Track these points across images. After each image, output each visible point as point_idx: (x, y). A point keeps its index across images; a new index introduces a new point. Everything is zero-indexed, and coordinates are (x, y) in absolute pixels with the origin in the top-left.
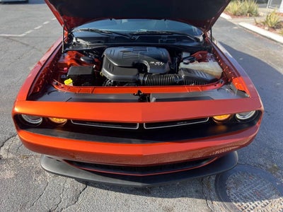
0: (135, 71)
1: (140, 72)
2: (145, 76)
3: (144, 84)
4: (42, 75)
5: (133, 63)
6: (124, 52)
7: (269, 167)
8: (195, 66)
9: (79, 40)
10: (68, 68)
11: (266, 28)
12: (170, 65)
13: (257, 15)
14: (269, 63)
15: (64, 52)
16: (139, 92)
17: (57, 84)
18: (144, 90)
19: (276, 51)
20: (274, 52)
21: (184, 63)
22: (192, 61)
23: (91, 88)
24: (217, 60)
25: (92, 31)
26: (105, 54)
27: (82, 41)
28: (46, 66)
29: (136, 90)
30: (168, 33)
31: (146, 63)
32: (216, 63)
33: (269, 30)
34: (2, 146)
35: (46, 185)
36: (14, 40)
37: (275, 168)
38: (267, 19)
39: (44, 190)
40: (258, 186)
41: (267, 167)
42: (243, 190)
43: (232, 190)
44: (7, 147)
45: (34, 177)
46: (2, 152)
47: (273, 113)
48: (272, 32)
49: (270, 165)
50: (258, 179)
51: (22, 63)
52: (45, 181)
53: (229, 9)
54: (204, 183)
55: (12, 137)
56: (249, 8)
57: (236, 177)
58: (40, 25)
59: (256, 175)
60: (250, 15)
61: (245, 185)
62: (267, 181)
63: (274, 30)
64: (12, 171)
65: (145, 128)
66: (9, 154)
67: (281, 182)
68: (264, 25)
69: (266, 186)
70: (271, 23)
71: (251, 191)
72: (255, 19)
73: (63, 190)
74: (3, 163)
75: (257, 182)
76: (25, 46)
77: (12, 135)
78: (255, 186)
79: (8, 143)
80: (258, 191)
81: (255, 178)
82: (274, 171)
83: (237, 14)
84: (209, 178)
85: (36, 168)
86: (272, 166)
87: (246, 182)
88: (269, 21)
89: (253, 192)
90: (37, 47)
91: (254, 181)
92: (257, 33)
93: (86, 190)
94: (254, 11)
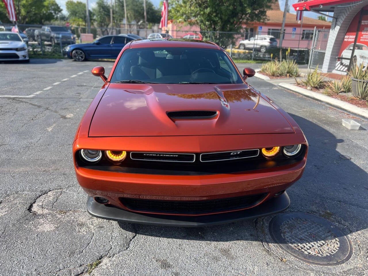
11: (309, 88)
13: (298, 76)
14: (315, 121)
19: (321, 110)
20: (319, 112)
25: (134, 82)
33: (311, 90)
34: (34, 203)
35: (92, 235)
36: (21, 101)
37: (328, 213)
38: (308, 79)
39: (91, 239)
40: (312, 230)
41: (320, 214)
42: (298, 234)
43: (287, 234)
44: (41, 204)
45: (77, 229)
46: (35, 208)
47: (323, 167)
48: (315, 92)
49: (323, 212)
50: (312, 224)
51: (37, 124)
52: (90, 231)
53: (266, 69)
54: (258, 228)
55: (44, 194)
56: (288, 68)
57: (290, 222)
58: (49, 86)
59: (309, 220)
60: (289, 75)
61: (300, 229)
62: (322, 225)
63: (317, 90)
64: (51, 225)
65: (201, 161)
66: (43, 210)
67: (335, 226)
68: (306, 85)
69: (321, 229)
70: (314, 83)
71: (306, 233)
72: (296, 79)
73: (112, 238)
74: (40, 218)
75: (311, 226)
76: (36, 107)
77: (44, 192)
78: (310, 229)
79: (40, 200)
80: (313, 233)
81: (309, 223)
82: (328, 216)
83: (275, 75)
84: (262, 225)
85: (77, 221)
86: (325, 212)
87: (300, 227)
88: (311, 81)
89: (308, 235)
90: (50, 108)
91: (308, 225)
92: (299, 93)
93: (136, 238)
94: (294, 72)
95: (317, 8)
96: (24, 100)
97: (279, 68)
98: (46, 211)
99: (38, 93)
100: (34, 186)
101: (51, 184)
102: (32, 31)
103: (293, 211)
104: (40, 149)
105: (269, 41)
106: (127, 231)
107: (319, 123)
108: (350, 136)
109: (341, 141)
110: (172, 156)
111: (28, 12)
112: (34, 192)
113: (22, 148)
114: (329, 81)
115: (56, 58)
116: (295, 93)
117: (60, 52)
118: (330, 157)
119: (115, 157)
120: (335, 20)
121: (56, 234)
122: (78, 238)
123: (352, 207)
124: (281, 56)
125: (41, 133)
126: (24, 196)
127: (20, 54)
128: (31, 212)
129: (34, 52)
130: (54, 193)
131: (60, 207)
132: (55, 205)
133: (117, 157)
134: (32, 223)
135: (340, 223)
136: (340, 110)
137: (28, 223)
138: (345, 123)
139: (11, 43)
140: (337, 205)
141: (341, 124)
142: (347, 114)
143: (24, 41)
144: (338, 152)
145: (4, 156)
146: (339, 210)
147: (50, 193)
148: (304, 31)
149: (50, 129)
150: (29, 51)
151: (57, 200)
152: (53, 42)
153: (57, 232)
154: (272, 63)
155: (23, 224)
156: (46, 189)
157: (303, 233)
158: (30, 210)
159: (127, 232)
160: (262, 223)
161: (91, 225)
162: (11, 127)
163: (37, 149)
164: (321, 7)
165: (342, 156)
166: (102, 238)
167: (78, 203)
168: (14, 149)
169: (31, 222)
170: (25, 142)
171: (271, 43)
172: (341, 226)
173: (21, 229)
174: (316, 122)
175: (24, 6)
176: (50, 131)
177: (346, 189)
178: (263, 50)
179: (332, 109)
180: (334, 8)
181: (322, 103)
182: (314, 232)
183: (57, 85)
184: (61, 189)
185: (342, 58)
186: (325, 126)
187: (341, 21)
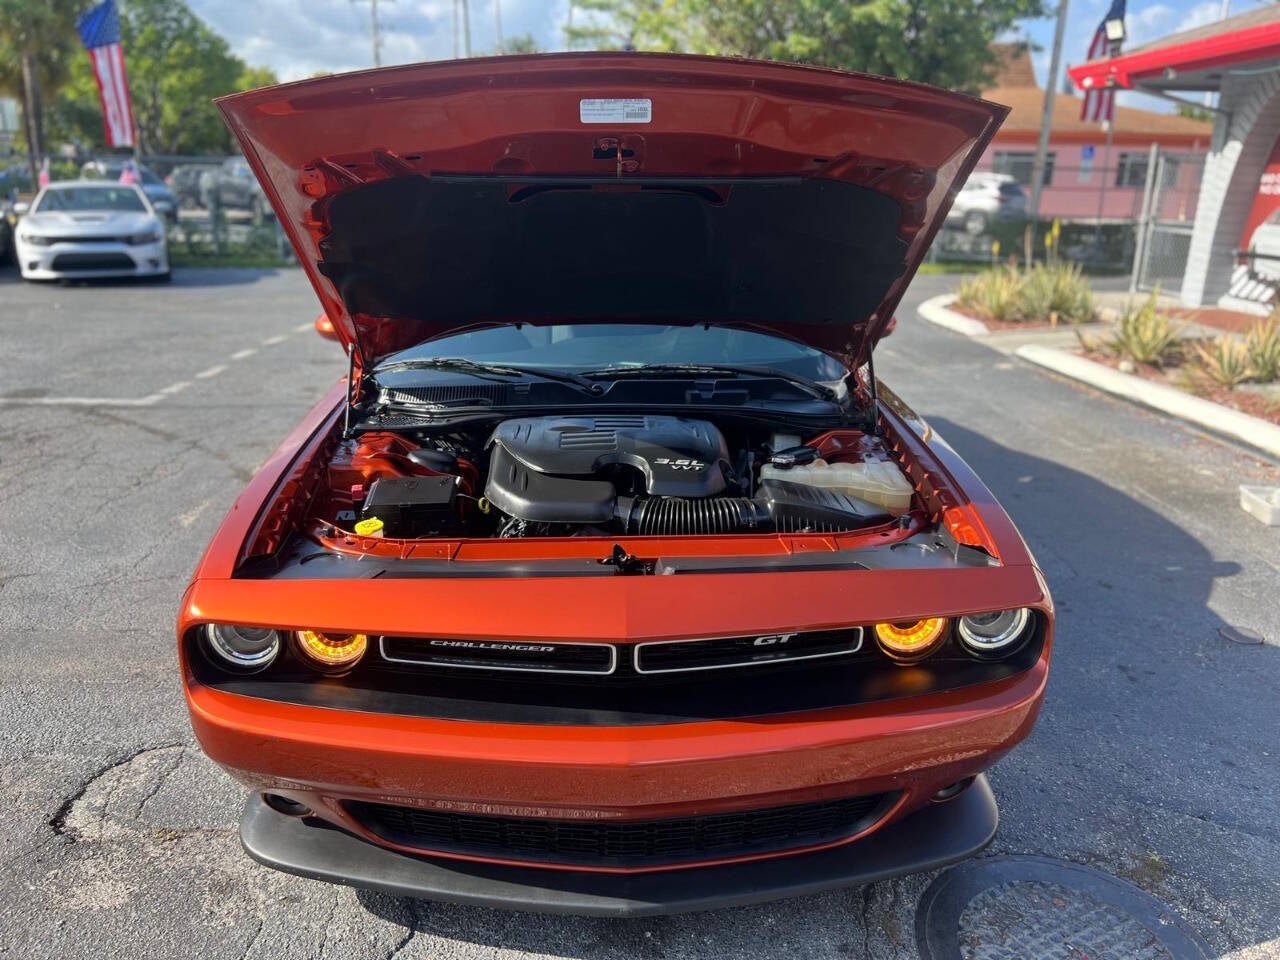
0: (604, 489)
1: (621, 490)
2: (636, 506)
3: (634, 528)
4: (279, 504)
5: (597, 463)
6: (565, 430)
7: (1131, 864)
8: (816, 474)
9: (399, 398)
10: (367, 488)
11: (1125, 365)
12: (725, 470)
13: (1093, 319)
14: (1137, 492)
15: (350, 437)
16: (618, 551)
17: (331, 534)
18: (634, 548)
19: (1165, 449)
20: (1159, 454)
21: (778, 466)
22: (804, 460)
23: (448, 545)
24: (893, 457)
25: (448, 366)
26: (496, 437)
27: (410, 402)
28: (290, 477)
29: (604, 548)
30: (718, 373)
31: (641, 463)
32: (891, 467)
33: (1135, 372)
34: (79, 796)
35: (252, 931)
36: (116, 420)
37: (1153, 865)
38: (1125, 331)
39: (248, 947)
40: (1085, 932)
41: (1121, 866)
42: (1028, 947)
43: (982, 946)
44: (99, 801)
45: (205, 904)
46: (76, 819)
47: (1150, 673)
48: (1147, 379)
49: (1134, 858)
50: (1086, 907)
51: (149, 501)
52: (250, 916)
53: (975, 298)
54: (872, 920)
55: (117, 765)
56: (1056, 290)
57: (1000, 898)
58: (217, 363)
59: (1077, 892)
60: (1060, 319)
61: (1036, 927)
62: (1123, 914)
63: (1156, 371)
64: (120, 884)
65: (639, 670)
66: (105, 823)
67: (1177, 917)
68: (1114, 354)
69: (1119, 932)
70: (1143, 346)
71: (1058, 948)
72: (1081, 332)
73: (322, 946)
74: (85, 856)
75: (1083, 918)
76: (159, 438)
77: (118, 756)
78: (1076, 932)
79: (102, 786)
80: (1085, 947)
81: (1076, 905)
82: (1151, 877)
83: (1008, 317)
84: (892, 905)
85: (212, 872)
86: (1143, 860)
87: (1038, 920)
88: (1134, 339)
89: (1066, 954)
90: (206, 442)
91: (1070, 914)
92: (1090, 386)
93: (409, 946)
94: (1077, 304)
95: (1157, 80)
96: (124, 414)
97: (1021, 294)
98: (113, 830)
99: (174, 389)
100: (89, 733)
101: (149, 727)
102: (192, 175)
103: (1015, 854)
104: (140, 594)
105: (996, 193)
106: (381, 917)
107: (1153, 498)
108: (1267, 551)
109: (1232, 569)
110: (531, 648)
111: (185, 114)
112: (86, 756)
113: (81, 587)
114: (1199, 341)
115: (258, 266)
116: (1074, 384)
117: (275, 246)
118: (1182, 634)
119: (330, 649)
120: (1224, 122)
121: (128, 923)
122: (203, 941)
123: (1248, 840)
124: (1028, 250)
125: (154, 533)
126: (50, 771)
127: (138, 253)
128: (58, 833)
129: (191, 245)
130: (155, 761)
131: (163, 816)
132: (147, 807)
133: (340, 649)
134: (56, 877)
135: (1194, 908)
136: (1238, 450)
137: (43, 876)
138: (1251, 501)
139: (112, 219)
140: (1191, 833)
141: (1237, 504)
142: (1264, 465)
143: (157, 211)
144: (1213, 614)
145: (15, 618)
146: (1198, 853)
147: (140, 761)
148: (1124, 156)
149: (187, 520)
150: (171, 243)
151: (158, 787)
152: (258, 211)
153: (133, 914)
154: (995, 277)
155: (24, 878)
156: (127, 744)
157: (1047, 945)
158: (58, 824)
159: (382, 921)
160: (890, 897)
161: (257, 891)
162: (62, 509)
163: (131, 593)
164: (1172, 75)
165: (1231, 629)
166: (285, 945)
167: (229, 802)
168: (53, 590)
169: (53, 872)
170: (96, 565)
171: (1002, 200)
172: (1200, 919)
173: (12, 899)
174: (1143, 496)
175: (171, 95)
176: (189, 525)
177: (1234, 765)
178: (975, 226)
179: (1209, 443)
180: (1218, 77)
181: (1174, 423)
182: (1088, 944)
183: (245, 360)
184: (181, 745)
185: (1254, 256)
186: (1175, 509)
187: (1245, 124)
